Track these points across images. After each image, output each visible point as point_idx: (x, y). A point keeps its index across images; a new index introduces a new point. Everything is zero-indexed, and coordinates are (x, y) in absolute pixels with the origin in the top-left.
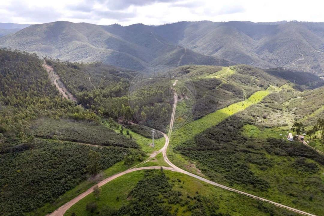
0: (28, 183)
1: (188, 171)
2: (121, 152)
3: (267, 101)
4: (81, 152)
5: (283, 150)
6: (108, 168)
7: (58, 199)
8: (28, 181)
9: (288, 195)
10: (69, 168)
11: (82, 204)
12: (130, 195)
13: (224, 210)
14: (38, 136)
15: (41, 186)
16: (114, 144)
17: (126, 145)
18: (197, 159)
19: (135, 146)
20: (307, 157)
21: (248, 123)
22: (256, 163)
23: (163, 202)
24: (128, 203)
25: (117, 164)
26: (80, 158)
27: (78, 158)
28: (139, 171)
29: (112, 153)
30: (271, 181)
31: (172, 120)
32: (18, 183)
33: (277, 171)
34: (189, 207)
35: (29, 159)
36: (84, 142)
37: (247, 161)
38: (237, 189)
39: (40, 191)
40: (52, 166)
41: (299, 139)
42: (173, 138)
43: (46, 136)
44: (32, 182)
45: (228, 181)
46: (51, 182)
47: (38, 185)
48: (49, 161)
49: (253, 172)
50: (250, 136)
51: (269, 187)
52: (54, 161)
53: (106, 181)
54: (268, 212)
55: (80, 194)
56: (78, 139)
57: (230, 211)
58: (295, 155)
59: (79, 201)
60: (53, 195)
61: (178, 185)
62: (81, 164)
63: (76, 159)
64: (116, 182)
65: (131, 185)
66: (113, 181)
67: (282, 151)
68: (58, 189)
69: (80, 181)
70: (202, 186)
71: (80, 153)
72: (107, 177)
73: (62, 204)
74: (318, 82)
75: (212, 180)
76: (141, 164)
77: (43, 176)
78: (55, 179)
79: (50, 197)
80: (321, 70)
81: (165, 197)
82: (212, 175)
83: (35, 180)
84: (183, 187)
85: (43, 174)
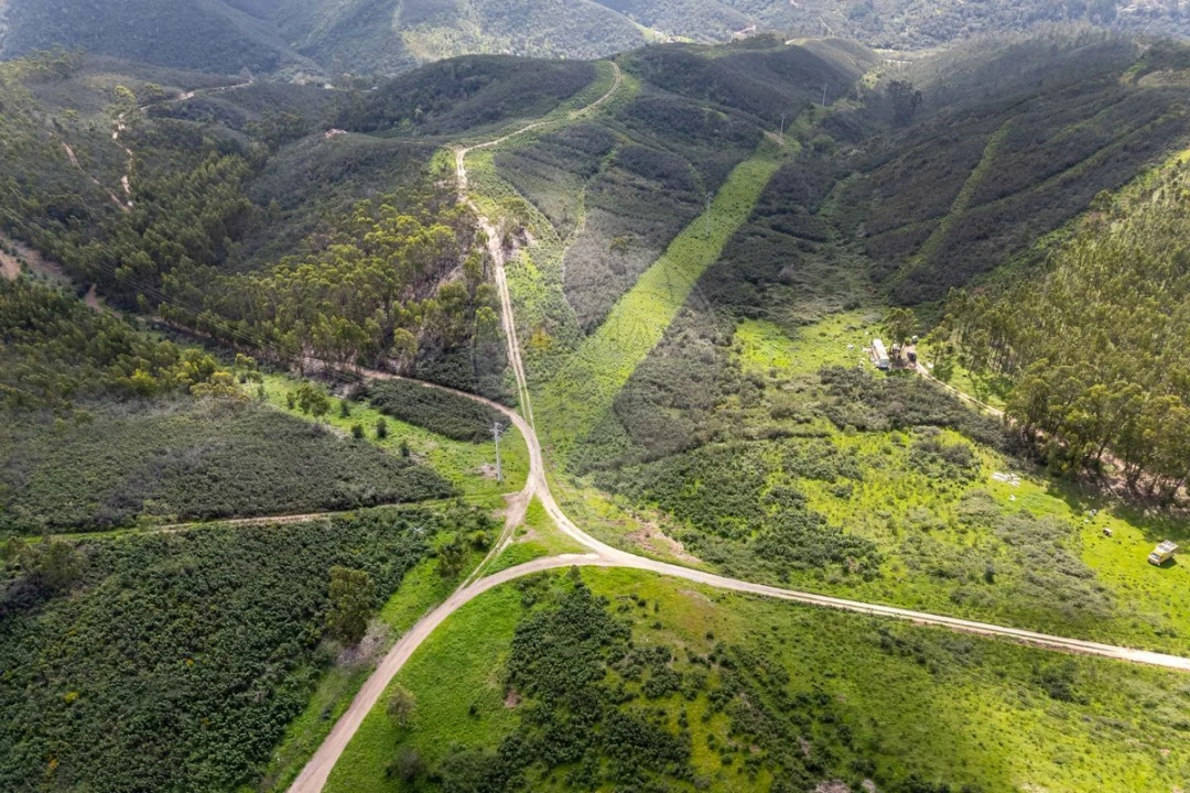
0: (137, 736)
1: (648, 557)
2: (403, 526)
3: (774, 206)
4: (266, 559)
5: (874, 410)
6: (386, 599)
7: (271, 765)
8: (132, 726)
9: (933, 575)
10: (256, 638)
11: (363, 758)
12: (508, 689)
13: (803, 679)
14: (60, 526)
15: (190, 732)
16: (365, 496)
17: (407, 490)
18: (652, 499)
19: (442, 490)
20: (941, 424)
21: (747, 315)
22: (819, 476)
23: (630, 698)
24: (518, 719)
25: (410, 577)
26: (273, 585)
27: (268, 587)
28: (498, 589)
29: (372, 535)
30: (877, 536)
31: (510, 345)
32: (96, 743)
33: (880, 494)
34: (712, 699)
35: (84, 634)
36: (252, 514)
37: (792, 473)
38: (803, 587)
39: (195, 755)
40: (190, 646)
41: (904, 356)
42: (544, 424)
43: (96, 520)
44: (146, 728)
45: (769, 564)
46: (216, 708)
47: (177, 732)
48: (170, 627)
49: (822, 511)
50: (767, 368)
51: (880, 560)
52: (188, 624)
53: (400, 653)
54: (910, 654)
55: (335, 721)
56: (227, 507)
57: (820, 679)
58: (911, 424)
59: (346, 749)
60: (248, 755)
61: (644, 621)
62: (290, 611)
63: (262, 594)
64: (437, 648)
65: (494, 649)
66: (426, 645)
67: (872, 415)
68: (256, 727)
69: (316, 676)
70: (713, 605)
71: (264, 564)
72: (396, 634)
73: (293, 777)
74: (879, 76)
75: (728, 573)
76: (491, 559)
77: (178, 694)
78: (227, 693)
79: (243, 766)
80: (876, 21)
81: (627, 676)
82: (720, 552)
83: (153, 718)
84: (663, 625)
85: (173, 688)
